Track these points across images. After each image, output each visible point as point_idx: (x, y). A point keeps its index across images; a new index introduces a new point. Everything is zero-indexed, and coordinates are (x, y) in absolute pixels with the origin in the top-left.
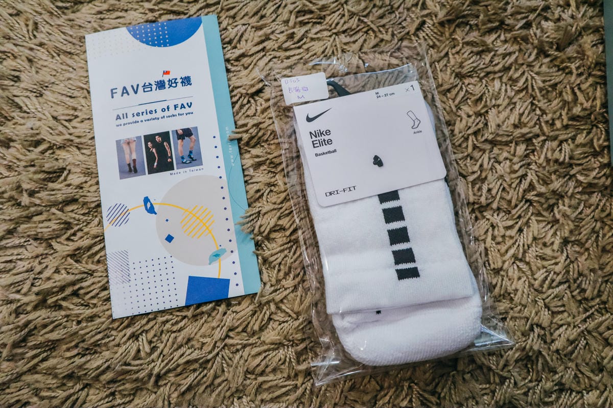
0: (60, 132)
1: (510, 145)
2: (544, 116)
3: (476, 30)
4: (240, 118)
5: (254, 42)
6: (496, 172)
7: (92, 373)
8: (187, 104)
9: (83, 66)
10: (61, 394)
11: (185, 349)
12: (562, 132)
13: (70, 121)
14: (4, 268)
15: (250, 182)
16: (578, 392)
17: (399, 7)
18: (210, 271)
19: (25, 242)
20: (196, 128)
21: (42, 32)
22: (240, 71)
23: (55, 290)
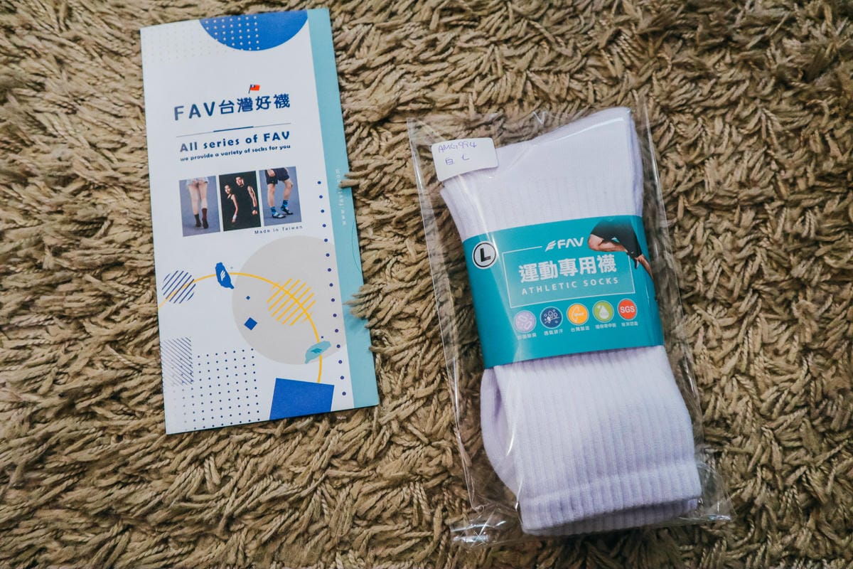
0: (101, 165)
1: (734, 211)
2: (783, 172)
3: (691, 47)
4: (357, 156)
5: (379, 50)
6: (713, 248)
7: (136, 511)
8: (283, 133)
9: (136, 72)
10: (92, 539)
11: (269, 481)
12: (806, 196)
13: (114, 150)
14: (15, 356)
15: (368, 247)
16: (815, 561)
17: (585, 9)
18: (306, 373)
19: (46, 320)
20: (294, 169)
21: (77, 21)
22: (358, 90)
23: (87, 390)
